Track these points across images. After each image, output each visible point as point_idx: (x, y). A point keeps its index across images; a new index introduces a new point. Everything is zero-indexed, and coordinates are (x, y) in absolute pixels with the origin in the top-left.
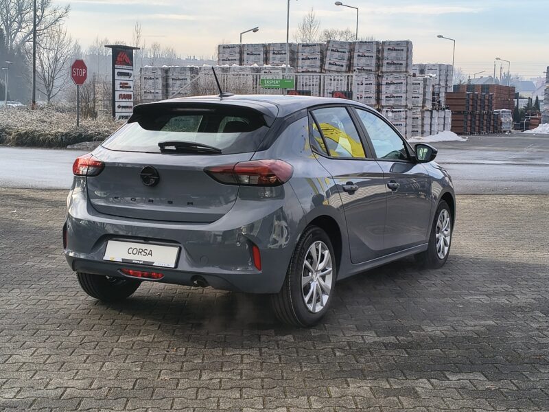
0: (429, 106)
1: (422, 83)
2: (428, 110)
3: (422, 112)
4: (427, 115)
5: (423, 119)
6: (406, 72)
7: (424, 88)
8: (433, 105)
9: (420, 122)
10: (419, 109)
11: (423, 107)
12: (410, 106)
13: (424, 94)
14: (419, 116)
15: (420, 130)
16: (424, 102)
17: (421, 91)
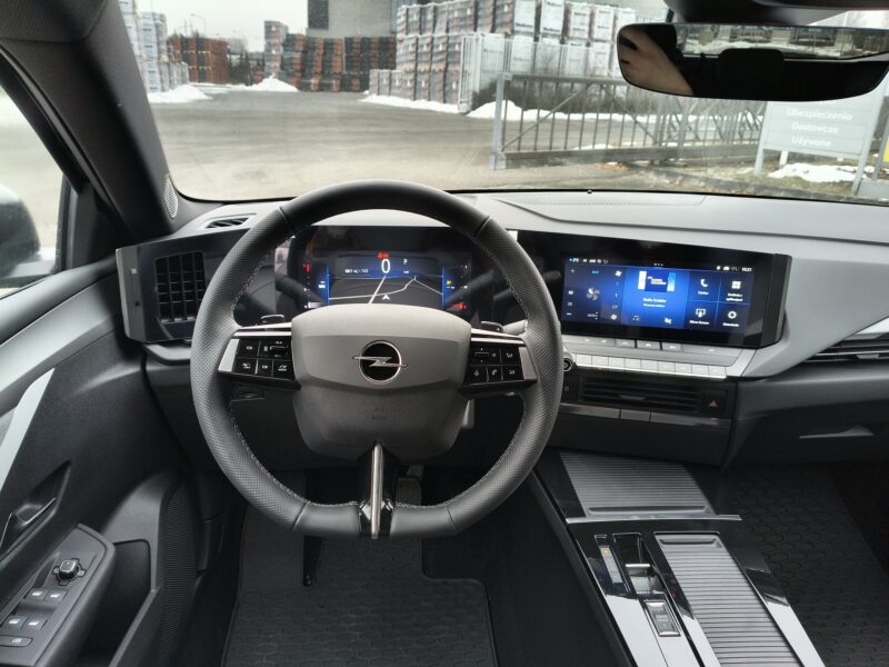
0: (165, 58)
1: (153, 29)
2: (164, 63)
3: (159, 64)
4: (164, 68)
5: (161, 73)
6: (134, 13)
7: (158, 35)
8: (170, 57)
9: (157, 76)
10: (155, 62)
11: (159, 58)
12: (145, 56)
13: (159, 44)
14: (156, 69)
15: (159, 86)
16: (160, 52)
17: (154, 39)
